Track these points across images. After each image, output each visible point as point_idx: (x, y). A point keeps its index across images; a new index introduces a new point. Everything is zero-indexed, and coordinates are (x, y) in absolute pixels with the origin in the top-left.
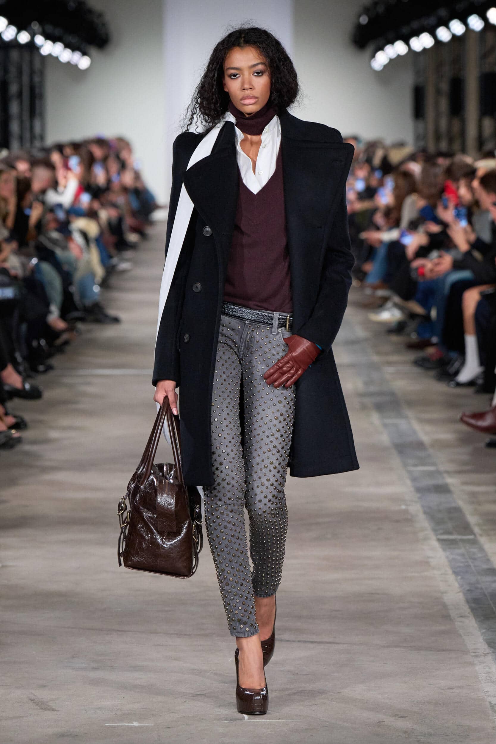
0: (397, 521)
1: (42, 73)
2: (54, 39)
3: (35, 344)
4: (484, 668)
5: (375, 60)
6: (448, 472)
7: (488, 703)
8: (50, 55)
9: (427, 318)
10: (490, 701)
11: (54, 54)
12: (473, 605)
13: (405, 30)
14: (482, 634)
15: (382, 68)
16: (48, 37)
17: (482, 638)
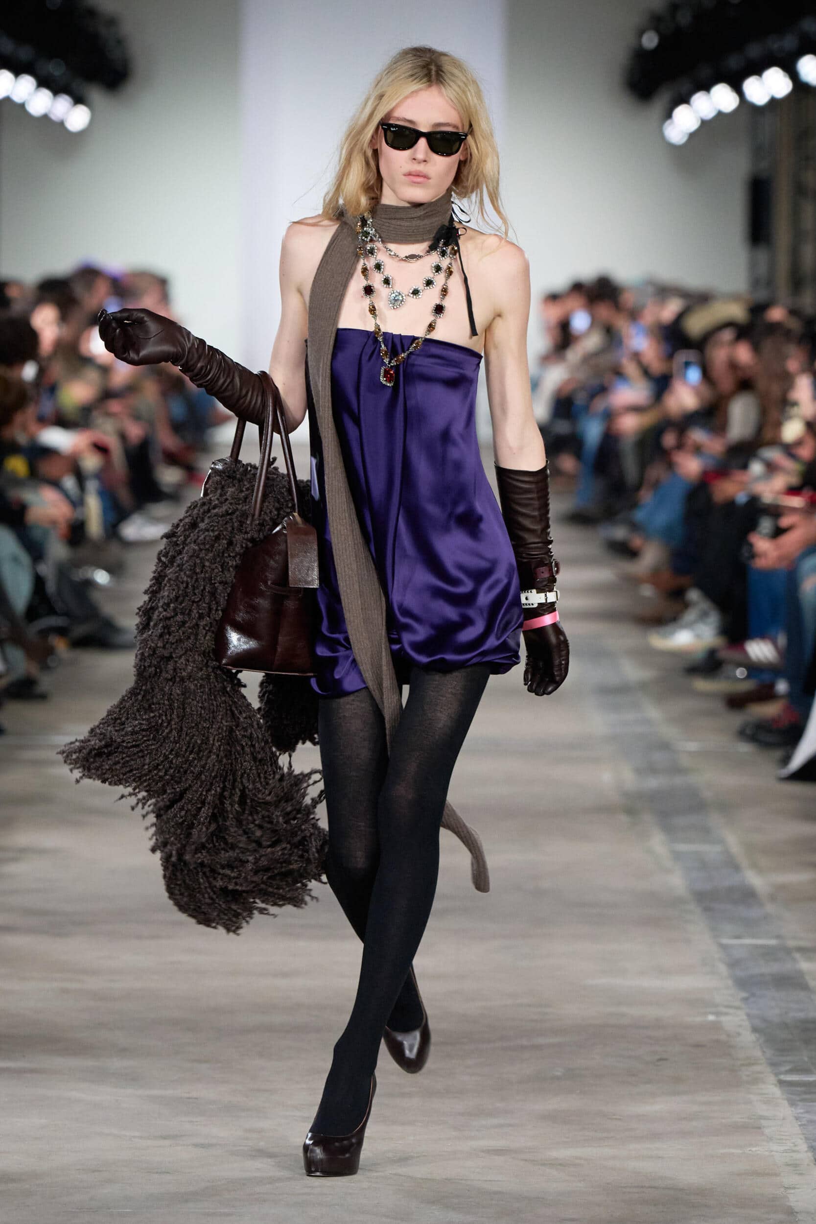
2: (17, 69)
5: (671, 123)
6: (802, 950)
8: (8, 100)
11: (17, 98)
13: (734, 62)
15: (685, 139)
16: (4, 62)
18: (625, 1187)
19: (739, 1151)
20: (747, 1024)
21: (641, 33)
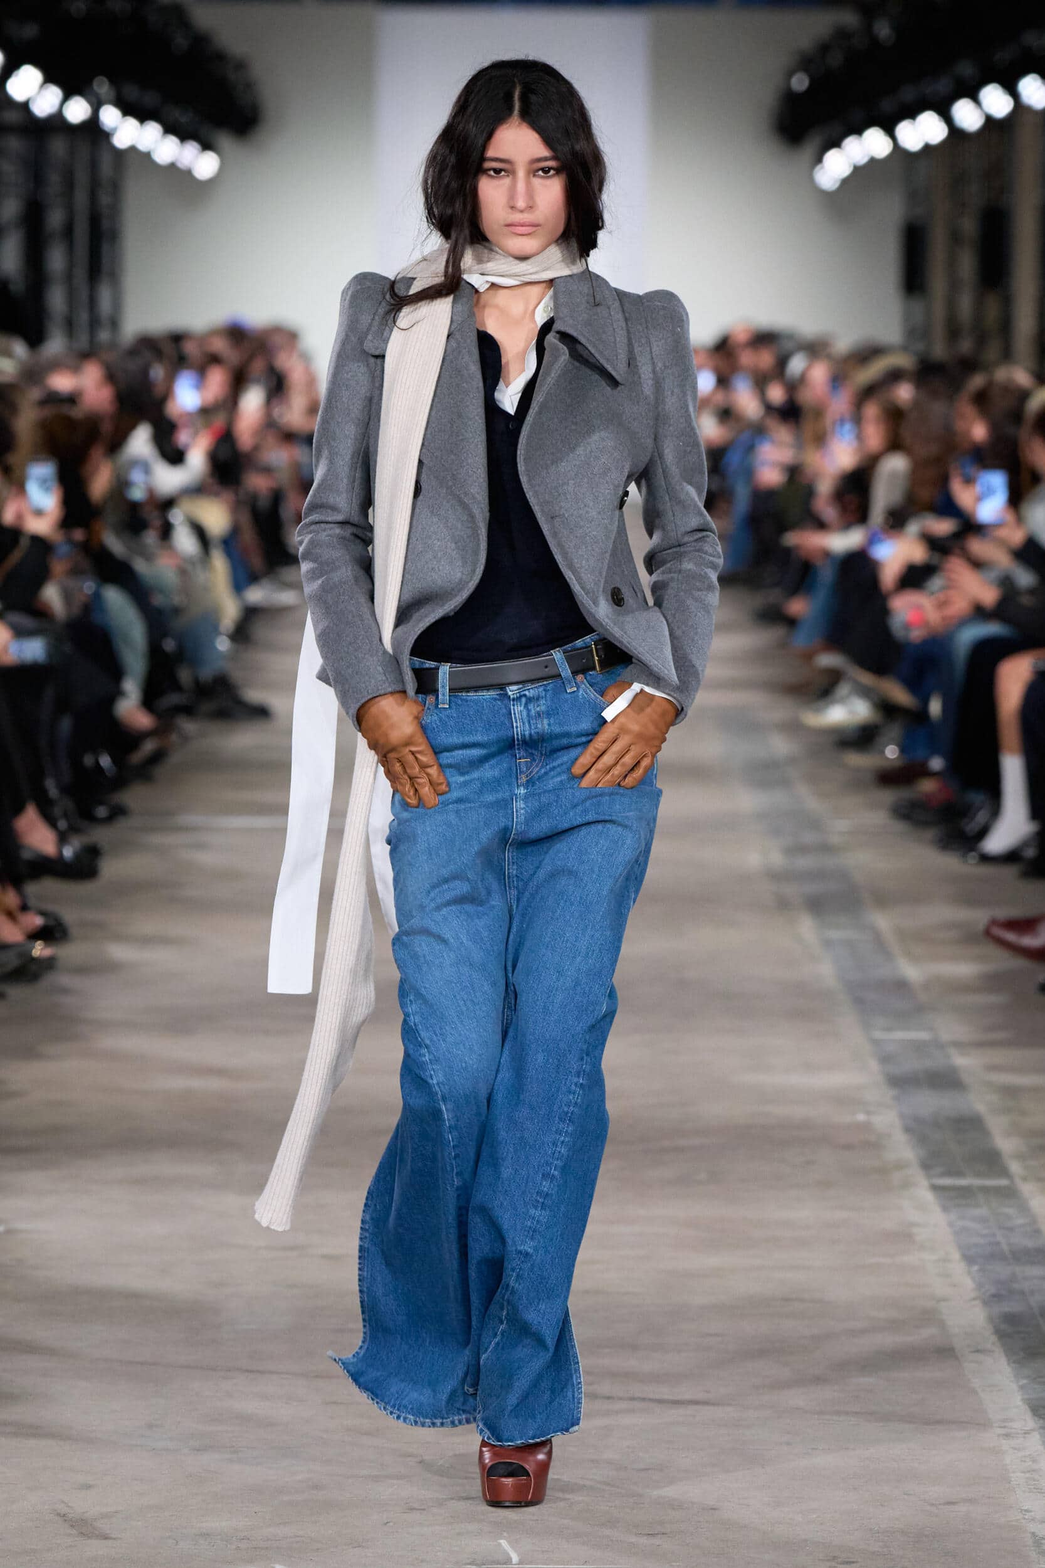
0: (848, 1147)
1: (116, 188)
2: (142, 115)
3: (88, 760)
4: (1022, 1461)
5: (822, 168)
6: (958, 1045)
7: (1029, 1535)
8: (133, 149)
9: (920, 716)
10: (1033, 1531)
11: (142, 147)
12: (1003, 1327)
13: (887, 106)
14: (1022, 1388)
15: (837, 185)
16: (129, 109)
17: (1019, 1398)
19: (889, 1261)
20: (898, 1123)
21: (790, 75)
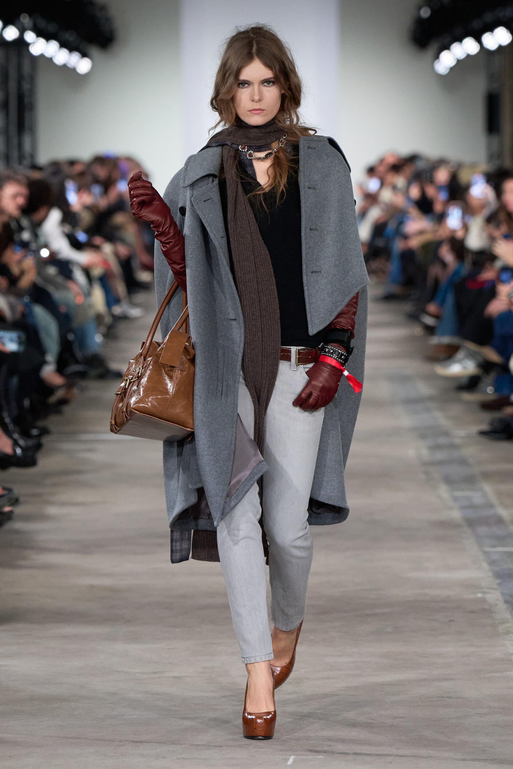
0: (473, 612)
2: (48, 37)
5: (439, 62)
8: (42, 56)
11: (48, 55)
13: (476, 24)
15: (447, 71)
16: (40, 33)
18: (432, 697)
19: (499, 675)
20: (501, 598)
21: (420, 8)
